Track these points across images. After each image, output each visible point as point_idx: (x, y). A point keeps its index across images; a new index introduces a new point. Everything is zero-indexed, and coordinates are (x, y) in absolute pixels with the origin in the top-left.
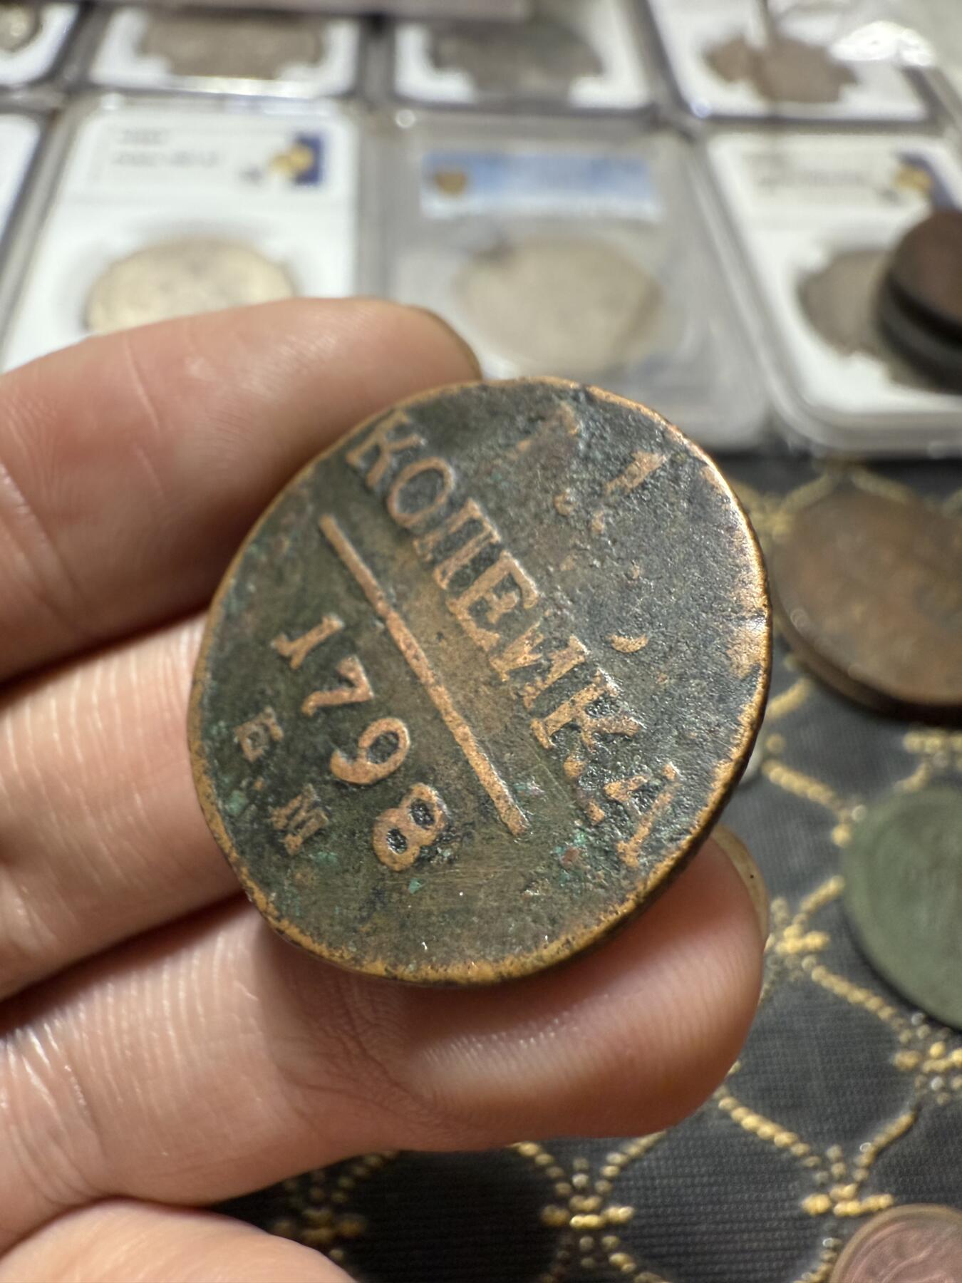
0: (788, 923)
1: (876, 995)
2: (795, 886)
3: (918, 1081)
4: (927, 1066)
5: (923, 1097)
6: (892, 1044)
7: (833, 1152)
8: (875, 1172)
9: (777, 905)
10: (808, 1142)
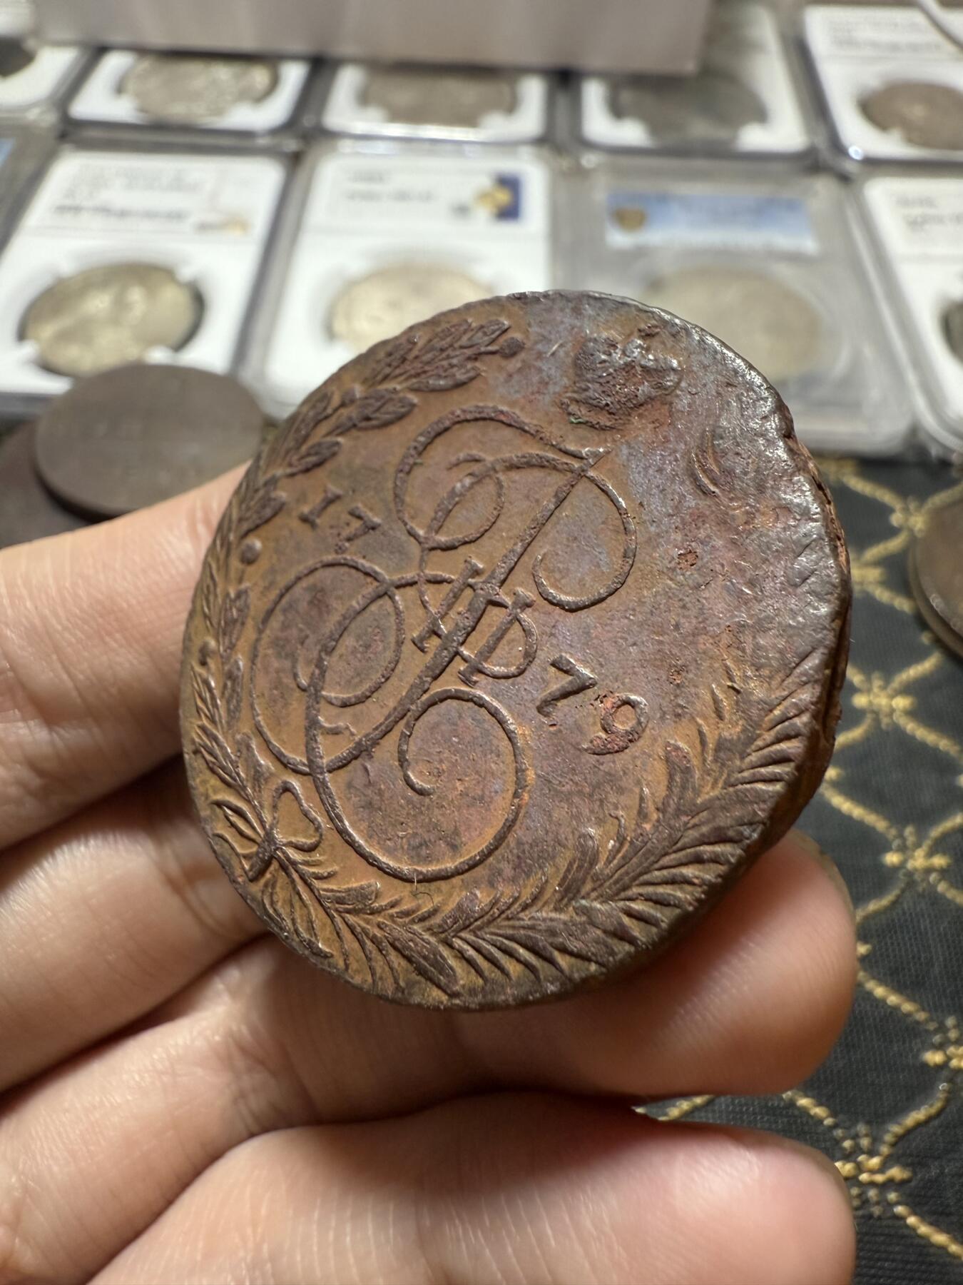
0: (918, 845)
2: (923, 818)
7: (950, 1022)
9: (909, 831)
10: (930, 1011)
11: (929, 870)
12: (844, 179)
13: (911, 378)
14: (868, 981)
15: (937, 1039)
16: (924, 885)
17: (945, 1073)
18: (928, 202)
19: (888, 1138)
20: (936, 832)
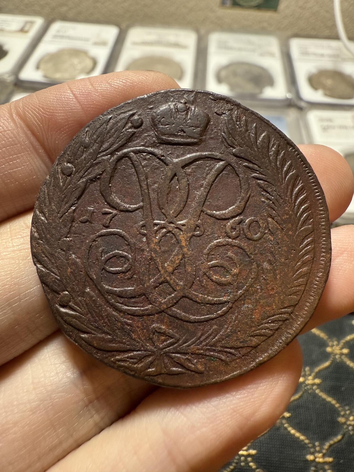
0: (310, 375)
1: (335, 400)
2: (313, 364)
3: (345, 427)
4: (348, 423)
5: (346, 432)
6: (339, 415)
7: (317, 444)
8: (329, 451)
12: (300, 109)
15: (312, 450)
18: (330, 120)
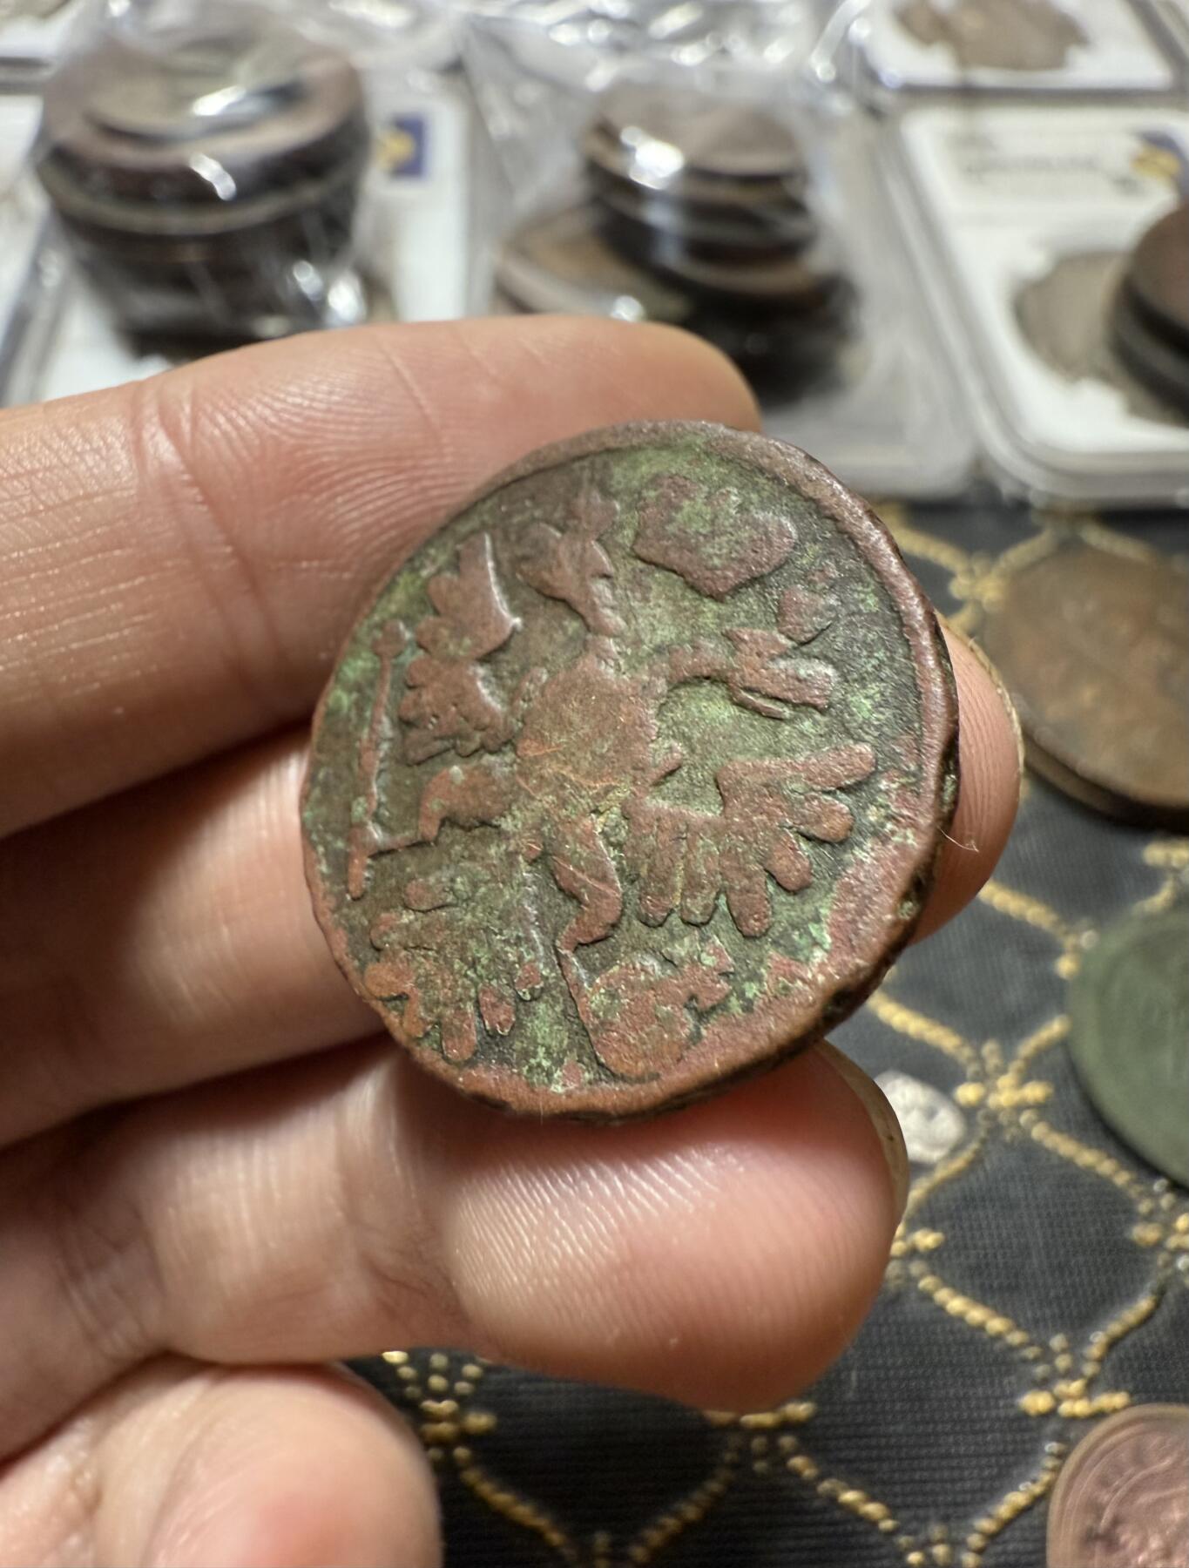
9: (990, 1048)
10: (1027, 1330)
11: (1019, 1108)
13: (973, 387)
14: (937, 1289)
16: (1013, 1130)
17: (1052, 1427)
19: (975, 1540)
20: (1028, 1047)
